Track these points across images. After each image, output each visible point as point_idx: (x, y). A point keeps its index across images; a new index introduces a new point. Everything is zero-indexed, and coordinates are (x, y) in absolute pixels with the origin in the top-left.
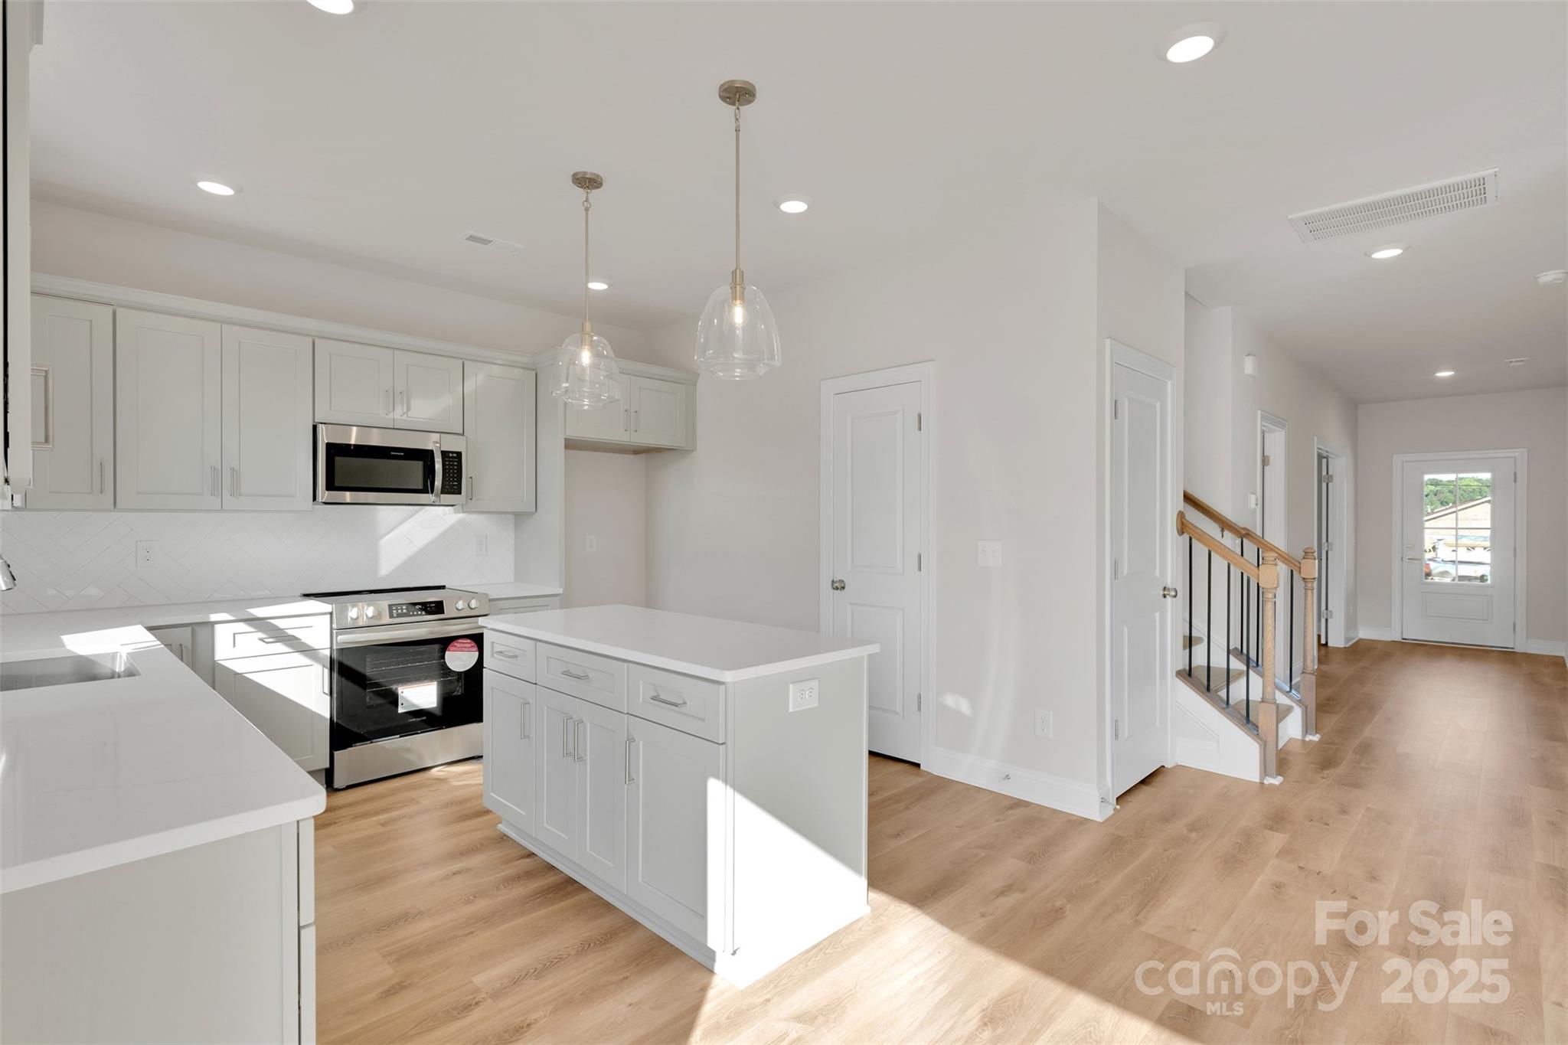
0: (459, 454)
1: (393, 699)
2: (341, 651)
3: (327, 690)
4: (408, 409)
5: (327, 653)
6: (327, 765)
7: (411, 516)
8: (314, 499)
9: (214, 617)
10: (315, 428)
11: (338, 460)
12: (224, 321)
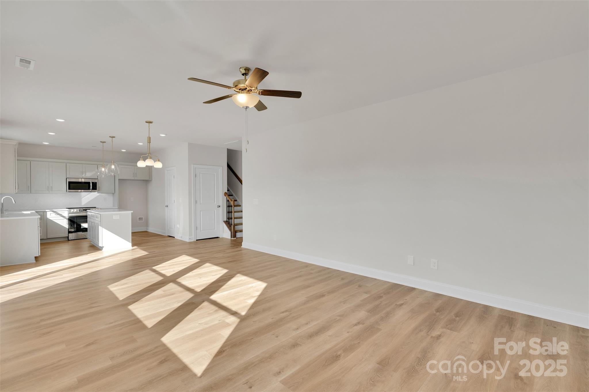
0: (96, 183)
1: (80, 226)
2: (70, 217)
3: (67, 223)
4: (86, 174)
5: (68, 217)
6: (68, 236)
7: (89, 194)
8: (67, 191)
9: (47, 211)
10: (66, 179)
11: (71, 184)
12: (49, 162)
